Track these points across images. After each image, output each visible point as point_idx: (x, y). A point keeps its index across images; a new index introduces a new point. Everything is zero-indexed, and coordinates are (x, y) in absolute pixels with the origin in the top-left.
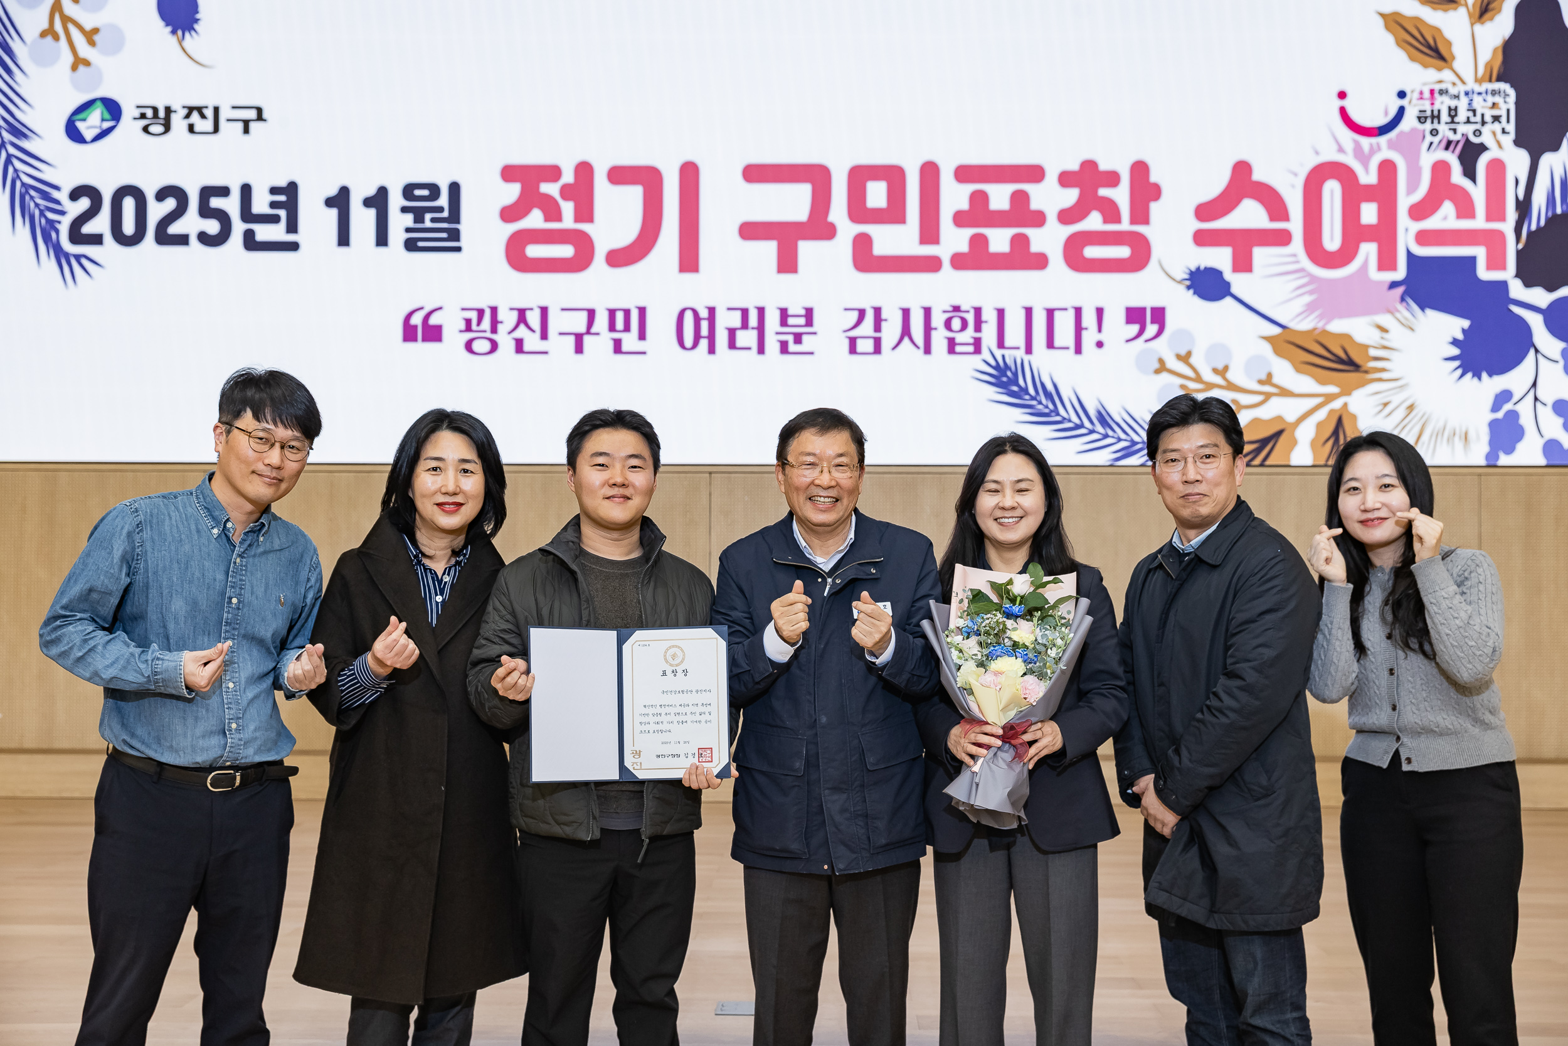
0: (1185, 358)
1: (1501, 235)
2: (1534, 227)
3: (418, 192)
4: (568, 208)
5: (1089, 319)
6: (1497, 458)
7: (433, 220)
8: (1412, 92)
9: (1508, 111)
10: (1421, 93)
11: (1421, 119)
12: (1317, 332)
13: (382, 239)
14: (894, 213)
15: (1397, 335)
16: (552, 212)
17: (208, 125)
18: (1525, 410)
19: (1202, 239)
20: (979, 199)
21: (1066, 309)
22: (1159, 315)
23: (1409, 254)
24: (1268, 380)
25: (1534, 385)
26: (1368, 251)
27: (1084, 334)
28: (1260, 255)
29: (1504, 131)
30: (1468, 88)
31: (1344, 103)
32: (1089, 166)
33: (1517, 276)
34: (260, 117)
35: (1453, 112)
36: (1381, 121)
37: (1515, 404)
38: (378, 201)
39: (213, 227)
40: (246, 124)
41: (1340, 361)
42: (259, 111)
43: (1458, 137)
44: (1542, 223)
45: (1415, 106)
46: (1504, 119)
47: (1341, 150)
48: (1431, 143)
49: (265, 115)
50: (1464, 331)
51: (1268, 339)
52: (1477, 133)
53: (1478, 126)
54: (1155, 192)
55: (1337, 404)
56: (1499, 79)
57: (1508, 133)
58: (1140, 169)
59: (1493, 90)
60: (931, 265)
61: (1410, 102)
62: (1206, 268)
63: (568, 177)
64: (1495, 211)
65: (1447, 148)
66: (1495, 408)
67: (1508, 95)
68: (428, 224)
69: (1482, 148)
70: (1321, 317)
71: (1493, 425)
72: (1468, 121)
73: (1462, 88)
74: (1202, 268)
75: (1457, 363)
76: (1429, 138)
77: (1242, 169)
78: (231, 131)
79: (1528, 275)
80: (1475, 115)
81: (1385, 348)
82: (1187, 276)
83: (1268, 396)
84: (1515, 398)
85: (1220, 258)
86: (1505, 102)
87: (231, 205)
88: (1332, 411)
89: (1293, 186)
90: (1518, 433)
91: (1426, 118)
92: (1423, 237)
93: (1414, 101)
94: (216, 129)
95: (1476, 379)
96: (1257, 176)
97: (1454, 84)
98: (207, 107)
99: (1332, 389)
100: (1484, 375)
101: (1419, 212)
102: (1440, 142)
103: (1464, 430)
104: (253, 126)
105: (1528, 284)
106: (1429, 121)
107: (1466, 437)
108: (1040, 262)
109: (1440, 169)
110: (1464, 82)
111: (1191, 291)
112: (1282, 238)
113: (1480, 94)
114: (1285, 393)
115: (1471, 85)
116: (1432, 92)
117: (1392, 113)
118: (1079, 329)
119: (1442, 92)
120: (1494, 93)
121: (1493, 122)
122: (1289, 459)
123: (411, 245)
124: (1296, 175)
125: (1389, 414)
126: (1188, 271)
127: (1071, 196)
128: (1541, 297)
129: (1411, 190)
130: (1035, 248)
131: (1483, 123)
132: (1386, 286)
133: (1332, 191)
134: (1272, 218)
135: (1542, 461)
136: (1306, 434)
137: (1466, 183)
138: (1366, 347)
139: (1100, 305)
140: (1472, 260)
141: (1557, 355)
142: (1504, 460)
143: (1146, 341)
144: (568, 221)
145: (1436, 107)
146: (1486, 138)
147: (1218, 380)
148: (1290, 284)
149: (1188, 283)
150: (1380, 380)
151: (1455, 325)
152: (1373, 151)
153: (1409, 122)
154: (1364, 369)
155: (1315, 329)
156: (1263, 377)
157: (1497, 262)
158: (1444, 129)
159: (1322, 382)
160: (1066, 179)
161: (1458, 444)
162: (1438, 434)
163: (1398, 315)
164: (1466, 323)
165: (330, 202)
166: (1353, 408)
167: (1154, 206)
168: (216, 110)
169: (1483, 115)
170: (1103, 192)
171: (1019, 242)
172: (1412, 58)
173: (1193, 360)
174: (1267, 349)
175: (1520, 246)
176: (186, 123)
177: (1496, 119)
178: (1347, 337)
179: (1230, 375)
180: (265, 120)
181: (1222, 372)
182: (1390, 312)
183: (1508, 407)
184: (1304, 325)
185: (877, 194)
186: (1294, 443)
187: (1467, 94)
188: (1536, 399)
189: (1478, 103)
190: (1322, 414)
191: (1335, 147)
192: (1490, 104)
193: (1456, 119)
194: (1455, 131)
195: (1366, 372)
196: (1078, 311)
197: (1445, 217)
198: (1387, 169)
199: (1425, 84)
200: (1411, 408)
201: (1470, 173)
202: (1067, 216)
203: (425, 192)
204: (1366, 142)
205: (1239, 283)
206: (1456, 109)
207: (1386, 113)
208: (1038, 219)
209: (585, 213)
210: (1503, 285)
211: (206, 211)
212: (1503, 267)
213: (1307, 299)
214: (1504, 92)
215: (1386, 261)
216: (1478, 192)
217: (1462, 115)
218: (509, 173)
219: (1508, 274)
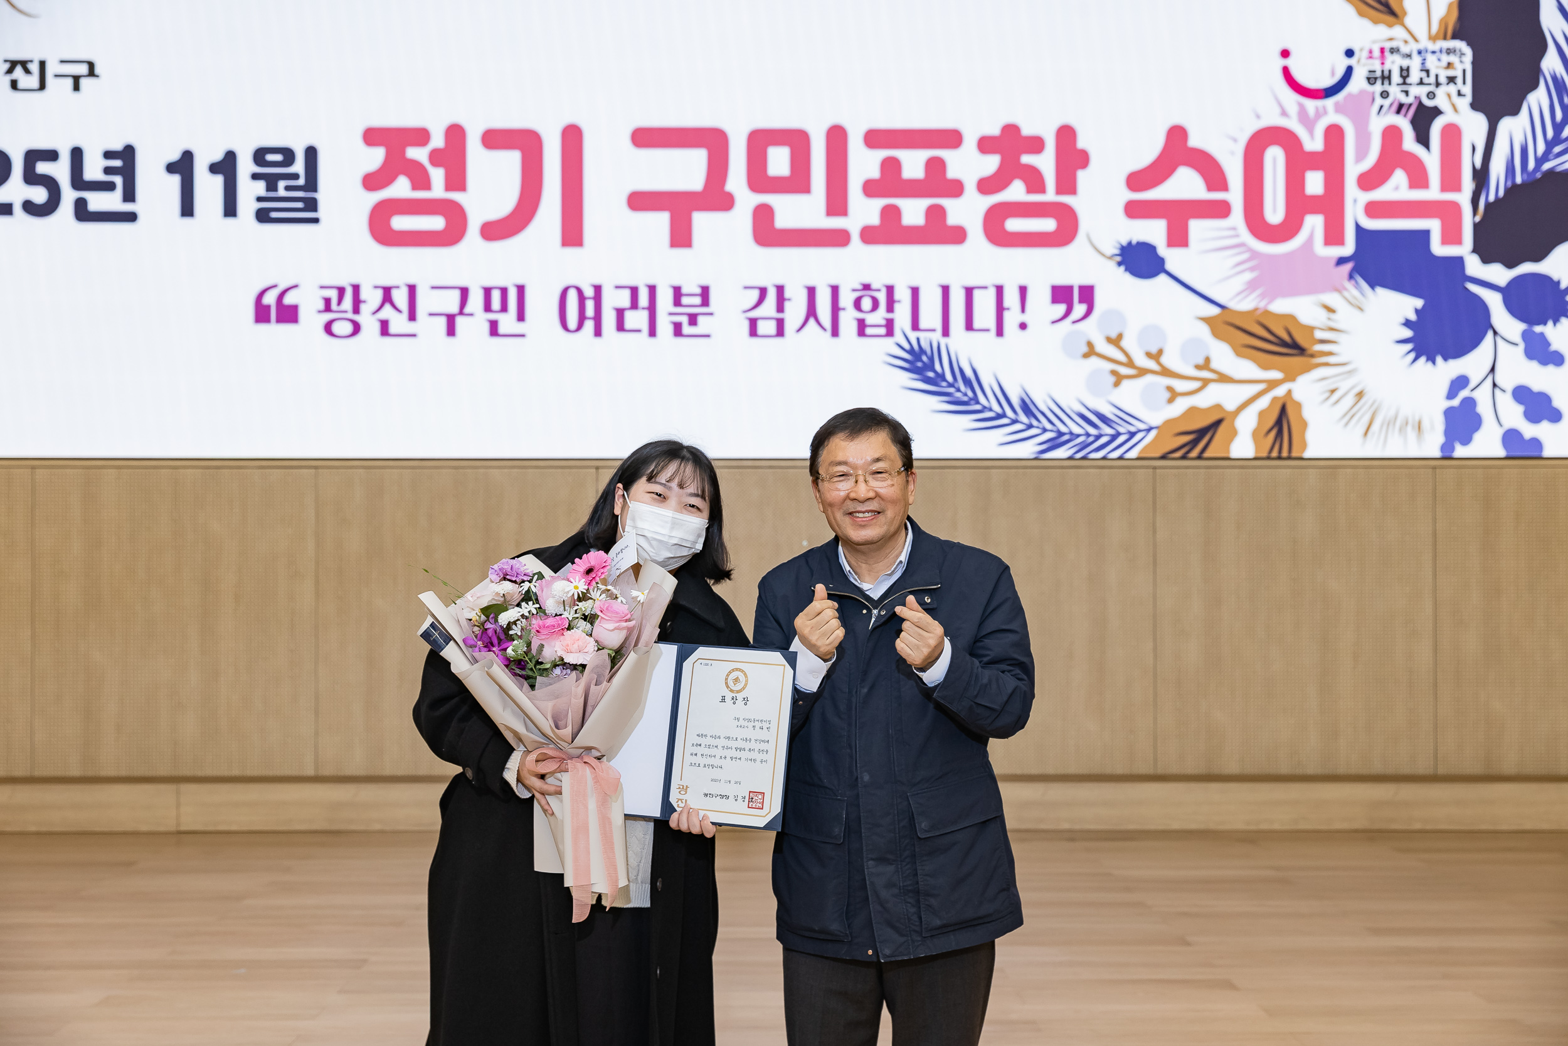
0: (1115, 341)
1: (1455, 207)
2: (1492, 198)
3: (270, 157)
4: (437, 176)
5: (1011, 299)
6: (1453, 449)
7: (287, 188)
8: (1361, 50)
9: (1464, 71)
10: (1371, 52)
11: (1371, 80)
12: (1259, 312)
13: (230, 210)
14: (798, 182)
15: (1345, 316)
16: (421, 180)
17: (33, 81)
18: (1483, 397)
19: (1134, 210)
20: (891, 166)
21: (986, 288)
22: (1087, 294)
23: (1359, 229)
24: (1206, 365)
25: (1493, 370)
26: (1314, 224)
27: (1006, 314)
28: (1197, 228)
29: (1459, 94)
30: (1421, 46)
31: (1288, 62)
32: (1011, 130)
33: (1475, 251)
34: (92, 73)
35: (1405, 73)
36: (1327, 82)
37: (1472, 390)
38: (226, 166)
39: (39, 195)
40: (76, 80)
41: (1284, 344)
42: (91, 65)
43: (1410, 100)
44: (1501, 193)
45: (1364, 65)
46: (1459, 80)
47: (1284, 113)
48: (1381, 107)
49: (97, 71)
50: (1417, 311)
51: (1207, 320)
52: (1431, 95)
53: (1432, 88)
54: (1083, 159)
55: (1280, 391)
56: (1455, 37)
57: (1464, 95)
58: (1066, 134)
59: (1448, 49)
60: (840, 238)
61: (1359, 61)
62: (1138, 243)
63: (438, 141)
64: (1451, 182)
65: (1398, 112)
66: (1451, 395)
67: (1464, 54)
68: (282, 192)
69: (1436, 112)
70: (1263, 296)
71: (1449, 413)
72: (1421, 83)
73: (1413, 47)
74: (1134, 242)
75: (1409, 346)
76: (1379, 101)
77: (1177, 134)
78: (59, 88)
79: (1486, 251)
80: (1428, 76)
81: (1332, 329)
82: (1117, 252)
83: (1206, 382)
84: (1472, 384)
85: (1153, 232)
86: (1461, 62)
87: (60, 171)
88: (1275, 399)
89: (1232, 153)
90: (1475, 422)
91: (1376, 79)
92: (1374, 209)
93: (1363, 60)
94: (42, 86)
95: (1430, 364)
96: (1194, 142)
97: (1406, 42)
98: (31, 61)
99: (1276, 375)
100: (1439, 359)
101: (1368, 181)
102: (1391, 105)
103: (1417, 420)
104: (83, 82)
105: (1486, 260)
106: (1379, 82)
107: (1419, 427)
108: (958, 236)
109: (1391, 135)
110: (1416, 40)
111: (1122, 268)
112: (1221, 210)
113: (1434, 52)
114: (1224, 378)
115: (1425, 43)
116: (1382, 50)
117: (1340, 73)
118: (1000, 309)
119: (1393, 51)
120: (1449, 51)
121: (1448, 84)
122: (1228, 450)
123: (262, 216)
124: (1235, 140)
125: (1337, 402)
126: (1119, 246)
127: (991, 164)
128: (1499, 274)
129: (1360, 156)
130: (952, 220)
131: (1438, 84)
132: (1334, 262)
133: (1275, 158)
134: (1210, 188)
135: (1502, 453)
136: (1247, 423)
137: (1418, 150)
138: (1311, 329)
139: (1023, 283)
140: (1426, 234)
141: (1517, 339)
142: (1460, 451)
143: (1074, 322)
144: (438, 190)
145: (1387, 67)
146: (1440, 101)
147: (1151, 365)
148: (1230, 259)
149: (1119, 259)
150: (1327, 364)
151: (1408, 305)
152: (1319, 115)
153: (1358, 83)
154: (1309, 352)
155: (1256, 309)
156: (1201, 361)
157: (1451, 236)
158: (1395, 91)
159: (1265, 367)
160: (986, 145)
161: (1411, 434)
162: (1389, 423)
163: (1346, 294)
164: (1419, 303)
165: (171, 168)
166: (1297, 396)
167: (1082, 176)
168: (42, 64)
169: (1437, 76)
170: (1026, 159)
171: (936, 214)
172: (1361, 14)
173: (1124, 343)
174: (1204, 331)
175: (1478, 219)
176: (8, 78)
177: (1451, 80)
178: (1292, 318)
179: (1165, 360)
180: (98, 76)
181: (1156, 356)
182: (1339, 290)
183: (1464, 393)
184: (1245, 304)
185: (779, 161)
186: (1234, 433)
187: (1420, 52)
188: (1495, 385)
189: (1432, 62)
190: (1264, 402)
191: (1278, 110)
192: (1444, 63)
193: (1408, 80)
194: (1407, 93)
195: (1312, 356)
196: (1000, 290)
197: (1396, 187)
198: (1334, 134)
199: (1374, 42)
200: (1360, 395)
201: (1423, 139)
202: (986, 186)
203: (278, 157)
204: (1311, 105)
205: (1173, 258)
206: (1408, 69)
207: (1333, 74)
208: (956, 189)
209: (457, 180)
210: (1459, 261)
211: (31, 177)
212: (1458, 241)
213: (1248, 276)
214: (1460, 51)
215: (1334, 236)
216: (1432, 159)
217: (1415, 76)
218: (372, 137)
219: (1465, 249)
